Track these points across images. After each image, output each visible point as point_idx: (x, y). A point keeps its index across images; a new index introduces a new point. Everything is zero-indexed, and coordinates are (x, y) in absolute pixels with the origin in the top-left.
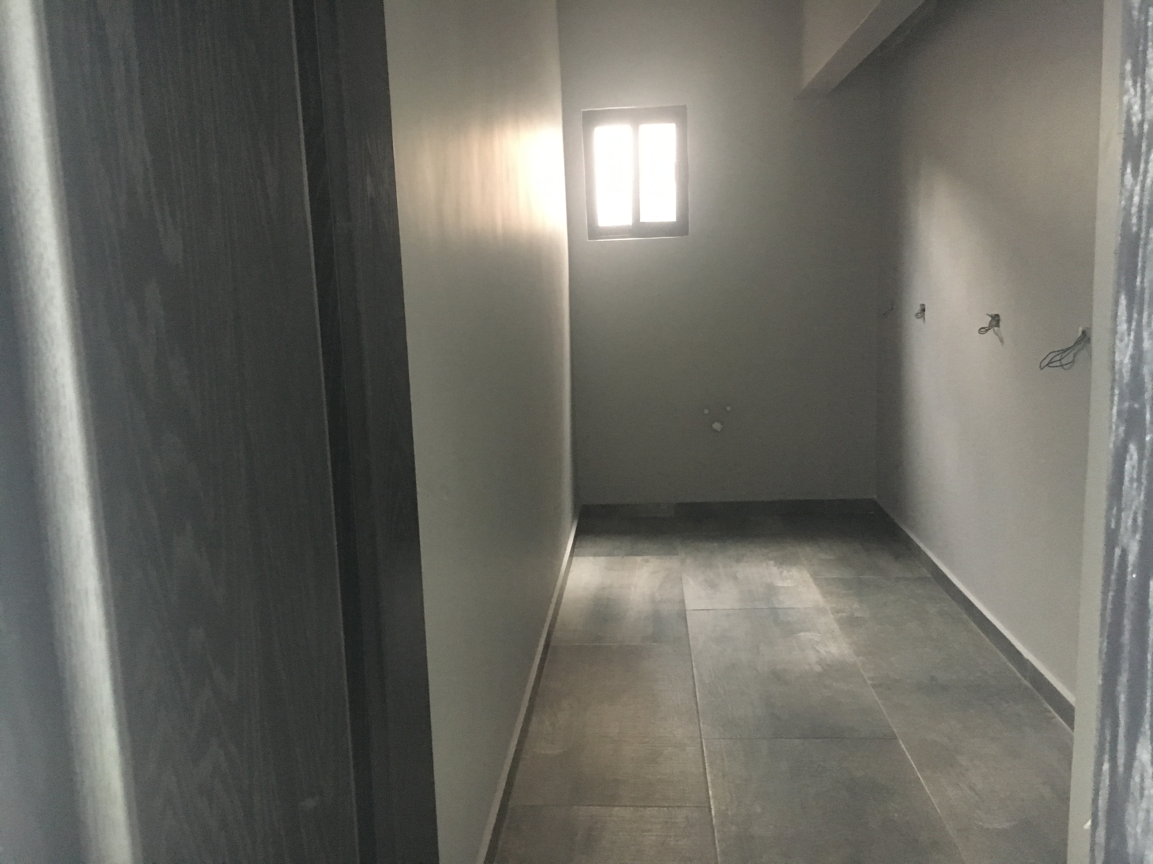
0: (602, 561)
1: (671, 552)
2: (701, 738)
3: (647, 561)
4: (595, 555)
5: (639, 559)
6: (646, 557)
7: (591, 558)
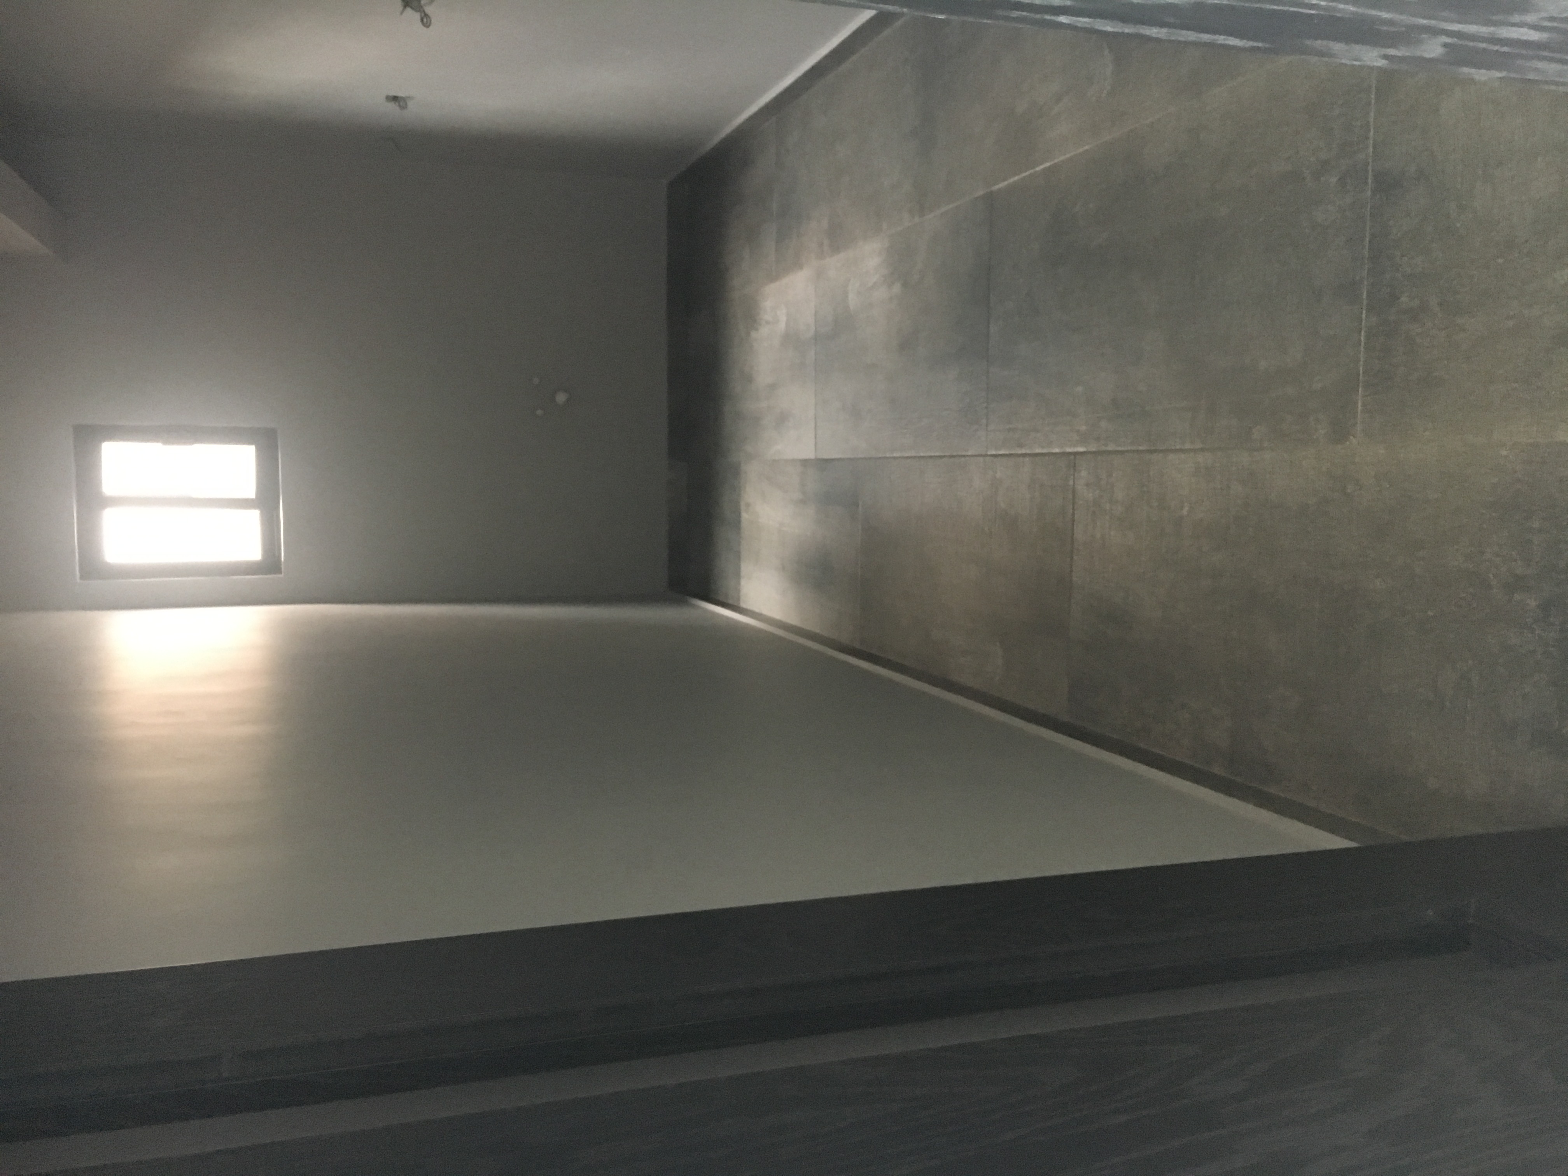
0: (746, 567)
1: (736, 471)
2: (986, 455)
3: (748, 505)
4: (738, 575)
5: (745, 516)
6: (743, 507)
7: (743, 582)
